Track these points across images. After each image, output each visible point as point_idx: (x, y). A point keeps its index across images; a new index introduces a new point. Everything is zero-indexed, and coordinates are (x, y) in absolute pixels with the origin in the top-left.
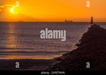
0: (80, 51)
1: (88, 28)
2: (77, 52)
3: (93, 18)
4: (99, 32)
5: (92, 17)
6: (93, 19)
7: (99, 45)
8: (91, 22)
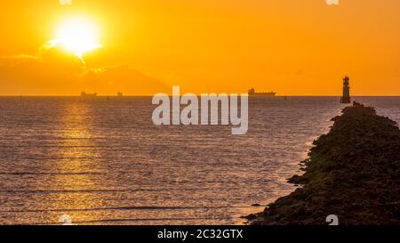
0: (304, 204)
1: (332, 120)
2: (294, 208)
3: (350, 81)
4: (372, 134)
5: (346, 80)
6: (350, 85)
7: (373, 179)
8: (342, 95)
